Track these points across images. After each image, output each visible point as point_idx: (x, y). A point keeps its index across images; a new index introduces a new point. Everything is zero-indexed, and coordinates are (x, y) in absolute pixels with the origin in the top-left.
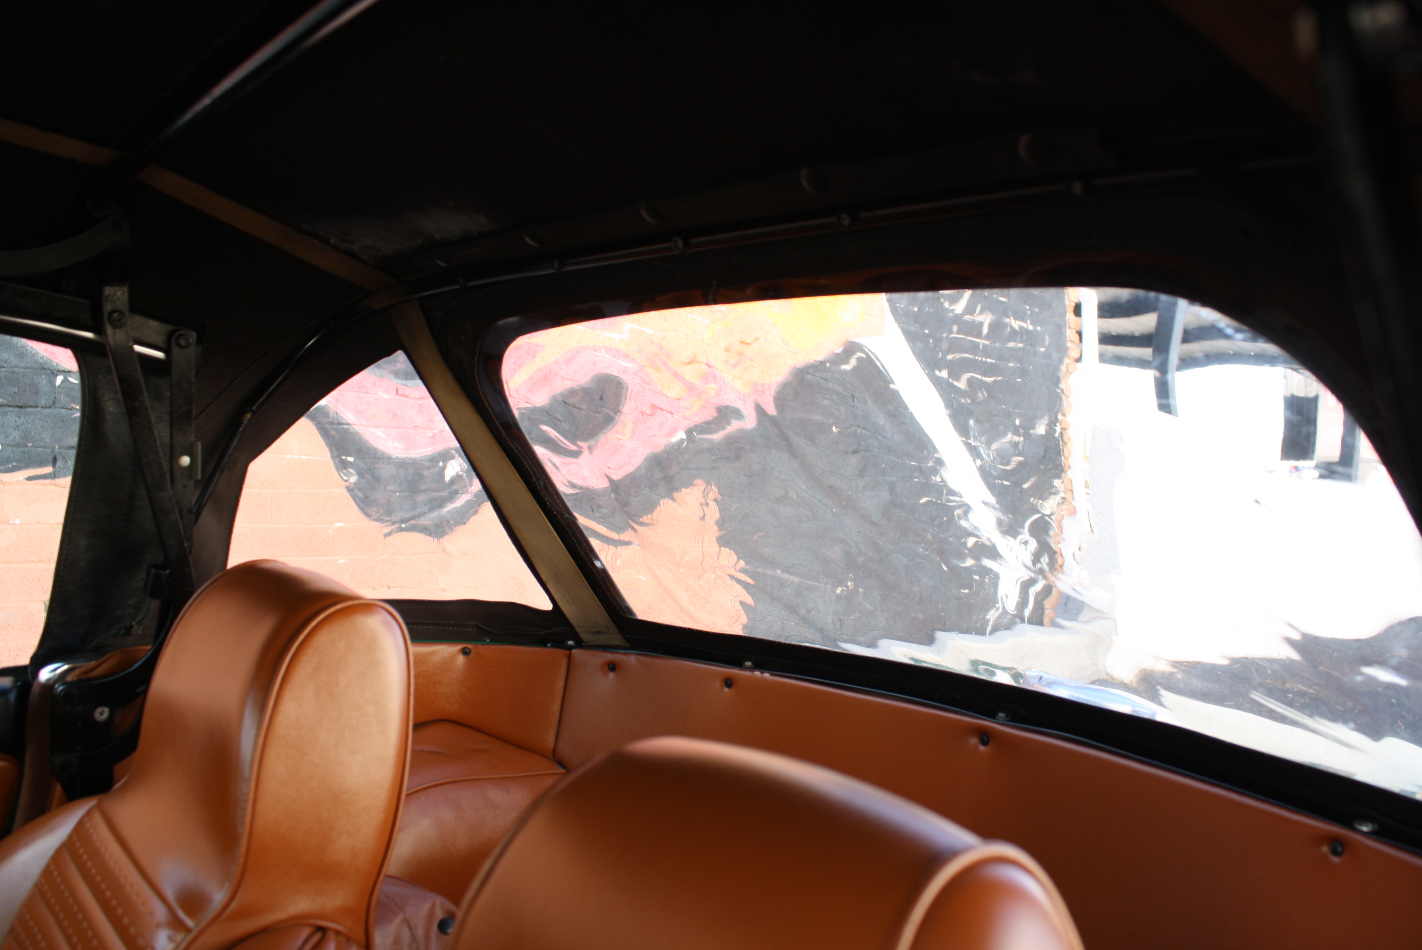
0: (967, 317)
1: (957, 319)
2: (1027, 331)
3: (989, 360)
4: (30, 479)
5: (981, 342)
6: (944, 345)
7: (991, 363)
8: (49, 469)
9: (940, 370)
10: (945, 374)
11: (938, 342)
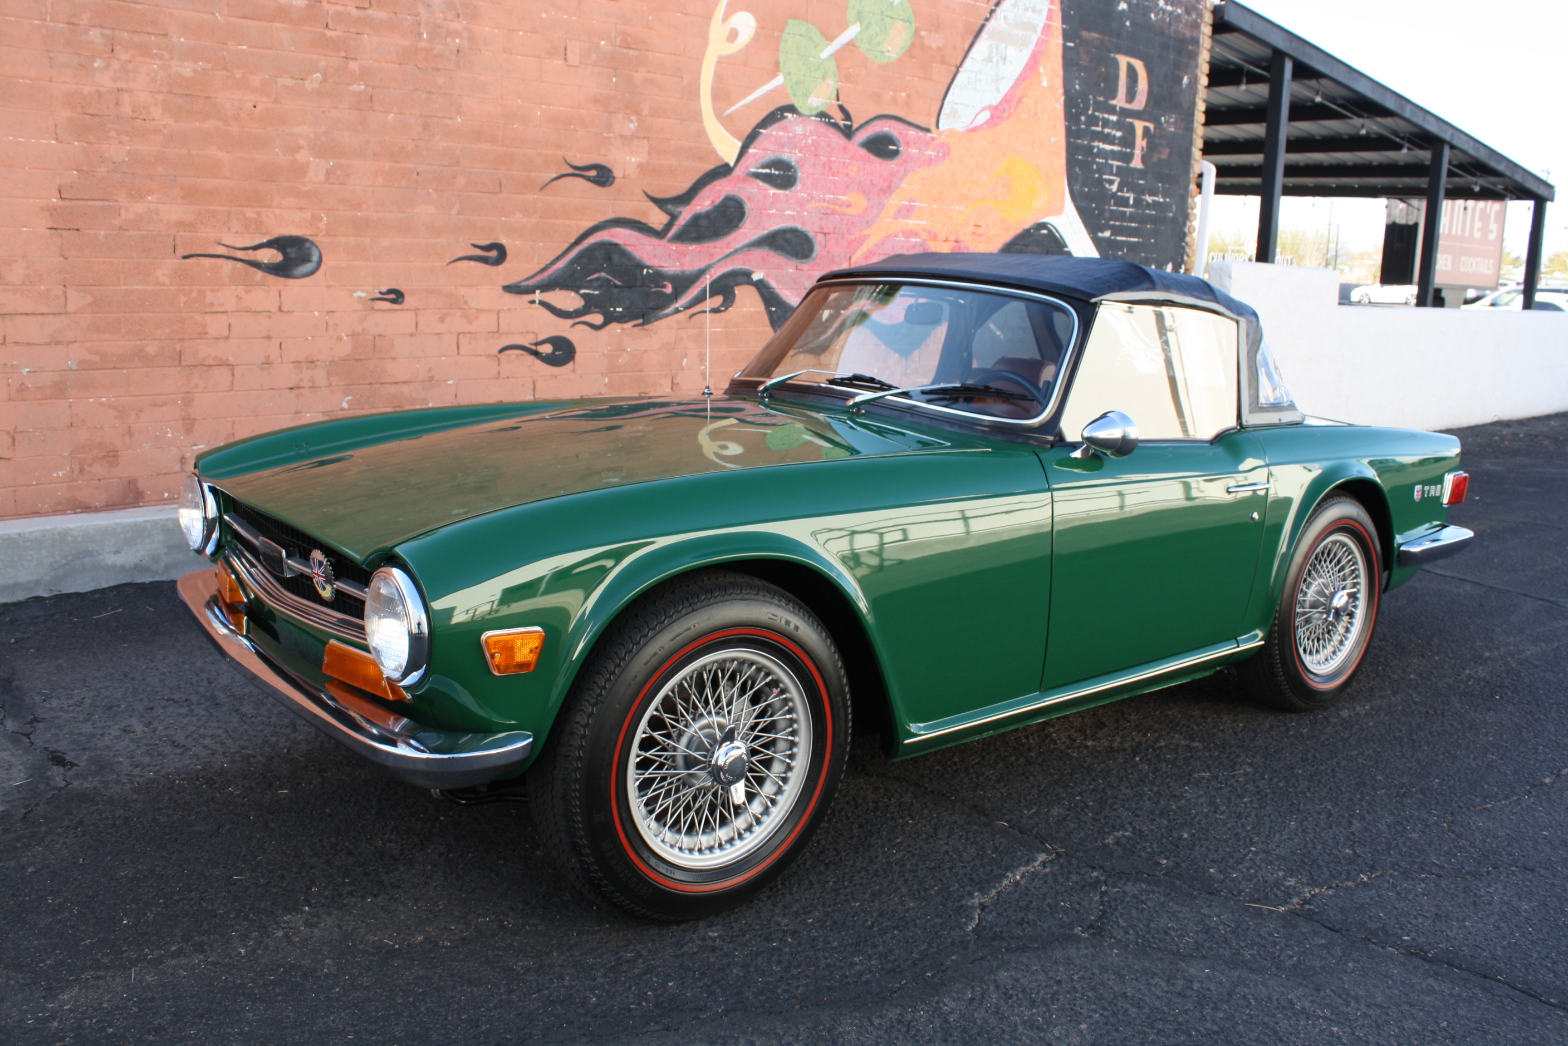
0: (1120, 194)
1: (1114, 195)
2: (1158, 203)
3: (1133, 225)
4: (634, 326)
5: (1128, 210)
6: (1107, 215)
7: (1134, 228)
8: (641, 321)
9: (1102, 232)
10: (1107, 234)
11: (1102, 212)
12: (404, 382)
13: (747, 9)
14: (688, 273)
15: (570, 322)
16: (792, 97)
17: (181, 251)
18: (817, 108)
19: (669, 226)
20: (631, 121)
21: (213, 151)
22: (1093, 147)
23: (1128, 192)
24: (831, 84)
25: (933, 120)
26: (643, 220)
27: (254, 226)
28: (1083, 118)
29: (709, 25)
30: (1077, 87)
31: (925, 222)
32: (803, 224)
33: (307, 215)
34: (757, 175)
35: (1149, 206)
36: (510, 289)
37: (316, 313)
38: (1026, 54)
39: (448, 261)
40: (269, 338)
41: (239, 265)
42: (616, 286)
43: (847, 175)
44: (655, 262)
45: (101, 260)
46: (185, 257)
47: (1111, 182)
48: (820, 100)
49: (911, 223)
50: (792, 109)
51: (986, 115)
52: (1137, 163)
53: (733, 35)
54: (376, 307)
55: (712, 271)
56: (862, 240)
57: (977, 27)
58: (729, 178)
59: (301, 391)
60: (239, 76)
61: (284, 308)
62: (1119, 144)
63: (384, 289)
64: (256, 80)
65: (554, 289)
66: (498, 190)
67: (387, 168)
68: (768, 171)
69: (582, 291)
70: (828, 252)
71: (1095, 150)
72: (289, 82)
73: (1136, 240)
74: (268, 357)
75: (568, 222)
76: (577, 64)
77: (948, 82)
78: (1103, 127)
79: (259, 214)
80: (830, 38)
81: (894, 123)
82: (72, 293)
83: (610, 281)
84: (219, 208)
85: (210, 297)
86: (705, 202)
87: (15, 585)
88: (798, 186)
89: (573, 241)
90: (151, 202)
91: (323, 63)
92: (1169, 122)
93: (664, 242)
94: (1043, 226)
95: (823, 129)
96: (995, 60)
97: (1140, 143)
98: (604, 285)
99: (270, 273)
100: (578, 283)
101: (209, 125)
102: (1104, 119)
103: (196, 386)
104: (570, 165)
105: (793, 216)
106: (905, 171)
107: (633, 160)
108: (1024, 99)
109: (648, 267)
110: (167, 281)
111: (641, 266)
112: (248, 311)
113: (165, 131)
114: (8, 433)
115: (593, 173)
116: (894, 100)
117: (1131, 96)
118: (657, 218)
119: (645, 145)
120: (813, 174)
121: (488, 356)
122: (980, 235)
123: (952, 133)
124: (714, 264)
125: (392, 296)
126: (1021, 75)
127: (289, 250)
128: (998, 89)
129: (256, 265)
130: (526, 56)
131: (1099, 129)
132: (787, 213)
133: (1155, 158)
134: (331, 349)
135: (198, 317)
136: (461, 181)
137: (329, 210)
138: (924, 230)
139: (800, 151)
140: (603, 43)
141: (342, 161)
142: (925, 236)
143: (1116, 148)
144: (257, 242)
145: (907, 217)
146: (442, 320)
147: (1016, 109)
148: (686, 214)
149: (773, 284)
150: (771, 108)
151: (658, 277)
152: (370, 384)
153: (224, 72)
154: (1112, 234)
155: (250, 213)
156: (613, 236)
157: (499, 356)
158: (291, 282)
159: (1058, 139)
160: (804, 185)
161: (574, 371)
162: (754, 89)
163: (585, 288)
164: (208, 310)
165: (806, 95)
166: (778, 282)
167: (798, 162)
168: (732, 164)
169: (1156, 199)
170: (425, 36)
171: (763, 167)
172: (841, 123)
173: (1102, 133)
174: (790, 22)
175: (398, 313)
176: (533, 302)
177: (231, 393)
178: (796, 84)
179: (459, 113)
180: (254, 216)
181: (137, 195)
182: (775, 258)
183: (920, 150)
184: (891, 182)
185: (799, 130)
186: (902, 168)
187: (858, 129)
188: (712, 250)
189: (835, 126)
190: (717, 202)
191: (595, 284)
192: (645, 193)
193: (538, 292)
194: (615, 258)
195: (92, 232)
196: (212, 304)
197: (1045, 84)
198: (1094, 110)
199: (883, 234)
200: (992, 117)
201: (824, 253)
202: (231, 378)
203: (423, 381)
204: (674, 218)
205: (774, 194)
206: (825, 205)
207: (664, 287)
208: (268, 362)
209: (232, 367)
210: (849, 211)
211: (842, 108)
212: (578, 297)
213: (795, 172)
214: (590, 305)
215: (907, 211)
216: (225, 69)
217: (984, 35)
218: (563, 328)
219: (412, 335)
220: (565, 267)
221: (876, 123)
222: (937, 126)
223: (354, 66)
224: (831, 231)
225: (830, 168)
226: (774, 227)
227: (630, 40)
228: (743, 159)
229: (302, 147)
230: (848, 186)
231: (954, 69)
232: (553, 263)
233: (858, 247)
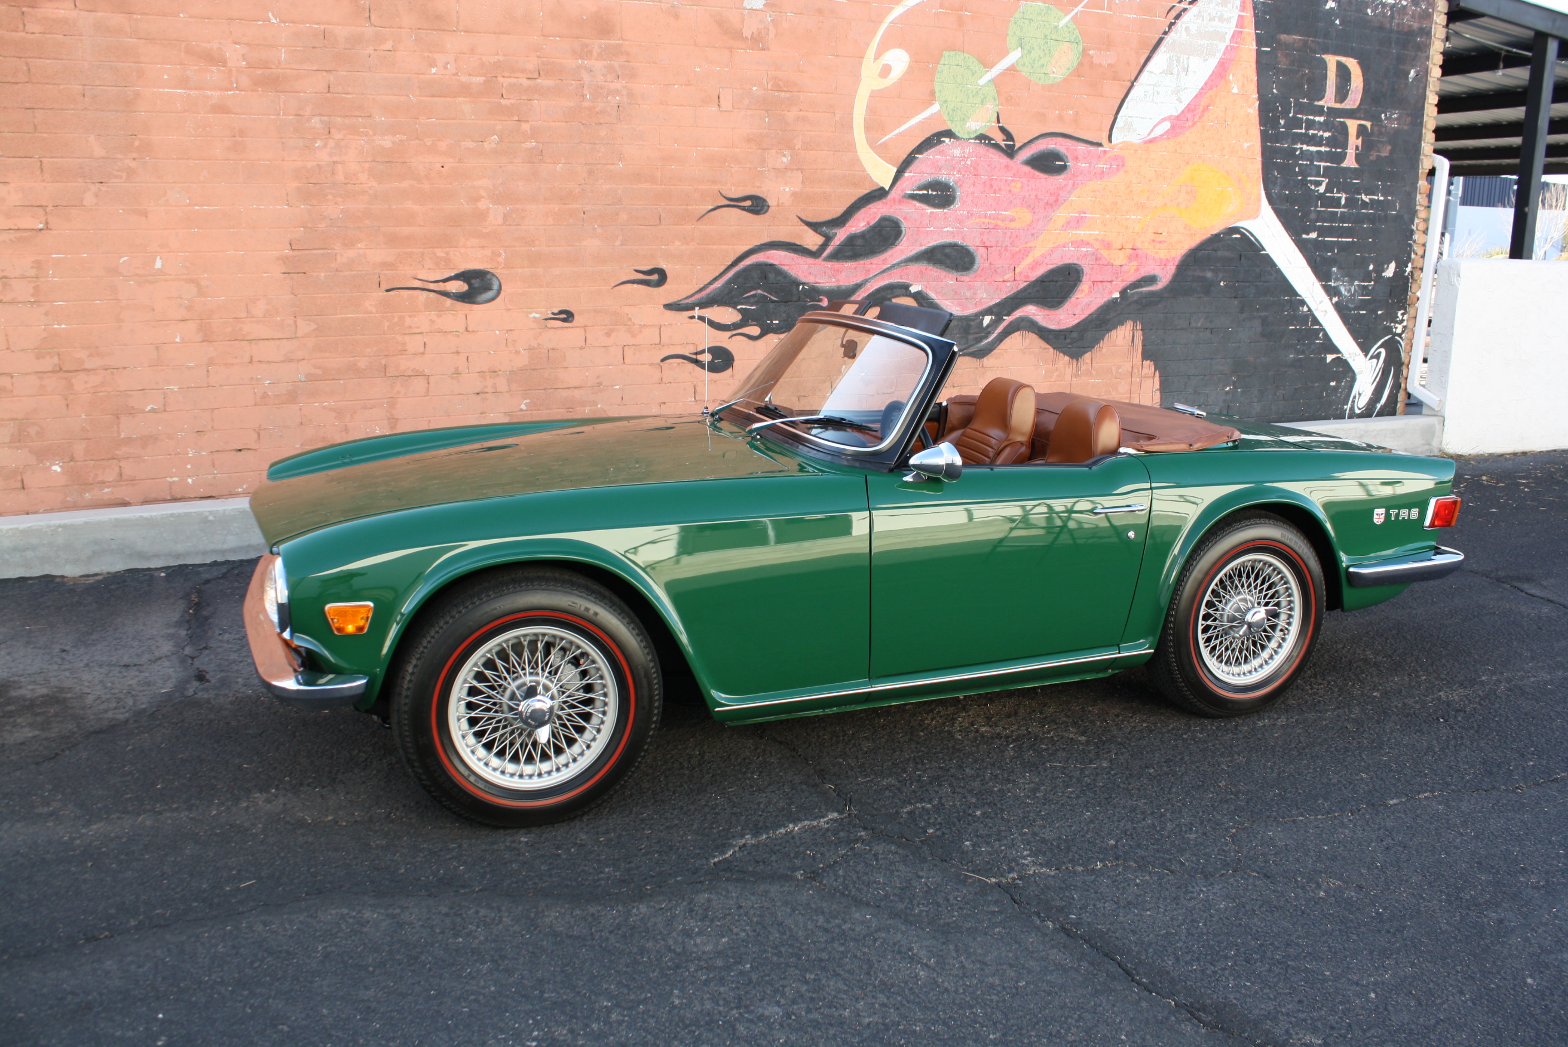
0: (1328, 195)
1: (1321, 197)
2: (1378, 202)
3: (1345, 225)
5: (1340, 210)
6: (1313, 216)
7: (1348, 228)
9: (1308, 234)
10: (1313, 235)
11: (1306, 215)
12: (575, 388)
13: (900, 46)
14: (844, 288)
15: (729, 334)
16: (949, 123)
17: (385, 286)
18: (976, 131)
19: (824, 247)
20: (785, 156)
21: (409, 205)
22: (1296, 149)
23: (1338, 192)
24: (991, 109)
25: (1106, 134)
26: (798, 243)
27: (443, 263)
28: (1282, 122)
29: (861, 64)
30: (1275, 91)
31: (1097, 232)
32: (963, 239)
33: (488, 252)
34: (913, 197)
35: (1365, 205)
36: (669, 307)
37: (497, 332)
38: (1213, 63)
39: (613, 285)
40: (458, 353)
41: (432, 295)
42: (773, 302)
43: (1010, 191)
44: (811, 280)
45: (322, 295)
46: (388, 291)
47: (1318, 184)
48: (979, 123)
49: (1082, 233)
50: (949, 134)
51: (1167, 126)
52: (1350, 162)
53: (886, 71)
54: (549, 326)
55: (869, 285)
56: (1027, 252)
57: (1154, 42)
58: (884, 201)
59: (486, 395)
60: (429, 143)
61: (469, 329)
62: (1326, 145)
63: (556, 311)
64: (443, 145)
65: (712, 306)
66: (658, 222)
67: (557, 209)
68: (925, 192)
69: (739, 307)
70: (990, 264)
71: (1298, 153)
72: (471, 145)
73: (1351, 240)
74: (457, 369)
75: (724, 247)
76: (731, 109)
77: (1122, 97)
78: (1307, 129)
79: (447, 253)
80: (988, 65)
81: (1060, 140)
82: (300, 322)
83: (767, 297)
84: (414, 250)
85: (408, 321)
86: (860, 223)
87: (249, 546)
88: (957, 204)
89: (730, 263)
90: (360, 248)
91: (499, 127)
92: (1392, 119)
93: (819, 261)
94: (1236, 230)
95: (983, 150)
96: (1175, 71)
97: (1354, 141)
98: (761, 300)
99: (457, 300)
100: (736, 300)
101: (405, 184)
102: (1307, 119)
103: (398, 393)
104: (725, 197)
105: (952, 232)
106: (1073, 185)
107: (787, 190)
108: (1211, 107)
109: (804, 284)
110: (374, 310)
111: (798, 283)
112: (440, 331)
113: (371, 192)
114: (255, 430)
115: (748, 203)
116: (1061, 118)
117: (1342, 93)
118: (812, 240)
119: (799, 175)
120: (973, 193)
121: (651, 365)
122: (1160, 242)
123: (1127, 146)
124: (870, 278)
125: (564, 316)
126: (1206, 84)
127: (473, 281)
128: (1179, 100)
129: (445, 294)
130: (682, 106)
131: (1303, 131)
132: (946, 229)
133: (1373, 156)
134: (511, 361)
135: (399, 338)
136: (624, 216)
137: (507, 247)
138: (1096, 240)
139: (959, 172)
140: (754, 88)
141: (517, 206)
142: (1097, 245)
143: (1323, 149)
144: (446, 276)
145: (1077, 228)
146: (608, 335)
147: (1200, 118)
148: (841, 235)
149: (932, 295)
150: (928, 135)
151: (814, 292)
152: (545, 389)
153: (417, 141)
154: (1318, 236)
155: (440, 253)
156: (768, 258)
157: (662, 364)
158: (475, 307)
159: (1252, 143)
160: (963, 203)
161: (732, 376)
162: (909, 118)
163: (742, 304)
164: (407, 332)
165: (964, 120)
166: (936, 293)
167: (956, 182)
168: (887, 189)
169: (1376, 198)
170: (588, 97)
171: (919, 189)
172: (1002, 144)
173: (1306, 135)
174: (946, 53)
175: (569, 330)
176: (693, 317)
177: (427, 398)
178: (953, 110)
179: (620, 159)
180: (444, 255)
181: (349, 243)
182: (933, 272)
183: (1090, 164)
184: (1058, 195)
185: (957, 152)
186: (1071, 182)
187: (1020, 148)
188: (868, 266)
189: (997, 146)
190: (872, 223)
191: (752, 300)
192: (799, 218)
193: (697, 308)
194: (771, 276)
195: (315, 274)
196: (410, 327)
197: (1235, 90)
198: (1295, 113)
199: (1051, 245)
200: (1173, 127)
201: (987, 265)
202: (427, 385)
203: (593, 387)
204: (828, 239)
205: (932, 213)
206: (986, 220)
207: (820, 300)
208: (457, 373)
209: (427, 377)
210: (1013, 225)
211: (1002, 130)
212: (735, 312)
213: (954, 190)
214: (747, 318)
215: (1078, 222)
216: (417, 138)
217: (1162, 48)
218: (722, 339)
219: (581, 348)
220: (723, 286)
221: (1040, 141)
222: (1110, 140)
223: (525, 127)
224: (994, 244)
225: (991, 186)
226: (933, 244)
227: (781, 84)
228: (899, 183)
229: (483, 197)
230: (1011, 202)
231: (1129, 84)
232: (711, 283)
233: (1023, 258)
